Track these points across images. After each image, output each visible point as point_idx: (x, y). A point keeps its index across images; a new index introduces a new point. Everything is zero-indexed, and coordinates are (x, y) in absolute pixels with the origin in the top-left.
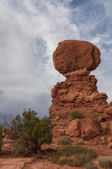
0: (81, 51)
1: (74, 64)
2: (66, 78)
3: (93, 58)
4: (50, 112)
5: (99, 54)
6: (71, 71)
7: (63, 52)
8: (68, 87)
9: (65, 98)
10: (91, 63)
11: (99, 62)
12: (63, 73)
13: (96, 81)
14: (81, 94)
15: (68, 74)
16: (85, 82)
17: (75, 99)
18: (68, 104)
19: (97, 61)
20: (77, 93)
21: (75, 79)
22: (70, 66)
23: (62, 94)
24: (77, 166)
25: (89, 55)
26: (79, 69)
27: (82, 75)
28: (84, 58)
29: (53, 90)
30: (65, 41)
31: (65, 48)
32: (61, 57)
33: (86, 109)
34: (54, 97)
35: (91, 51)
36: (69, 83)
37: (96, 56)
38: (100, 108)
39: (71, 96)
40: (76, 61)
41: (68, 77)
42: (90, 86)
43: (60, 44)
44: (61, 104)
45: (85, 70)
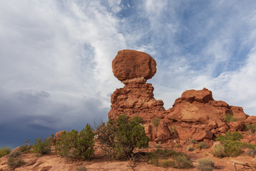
0: (139, 61)
1: (132, 72)
2: (124, 85)
3: (150, 68)
4: (110, 117)
5: (155, 64)
6: (129, 78)
7: (122, 61)
8: (127, 93)
9: (125, 104)
10: (148, 72)
11: (155, 72)
12: (121, 80)
13: (153, 88)
14: (140, 101)
15: (126, 81)
16: (143, 89)
17: (134, 105)
18: (127, 110)
19: (153, 71)
20: (136, 100)
21: (134, 86)
22: (128, 74)
23: (121, 99)
24: (181, 168)
25: (146, 65)
26: (136, 77)
27: (139, 83)
28: (141, 68)
29: (112, 95)
30: (124, 50)
31: (124, 57)
32: (120, 65)
33: (145, 114)
34: (113, 102)
35: (148, 61)
36: (128, 90)
37: (152, 66)
38: (160, 114)
39: (130, 102)
40: (134, 70)
41: (126, 84)
42: (148, 93)
43: (119, 53)
44: (121, 109)
45: (143, 78)
